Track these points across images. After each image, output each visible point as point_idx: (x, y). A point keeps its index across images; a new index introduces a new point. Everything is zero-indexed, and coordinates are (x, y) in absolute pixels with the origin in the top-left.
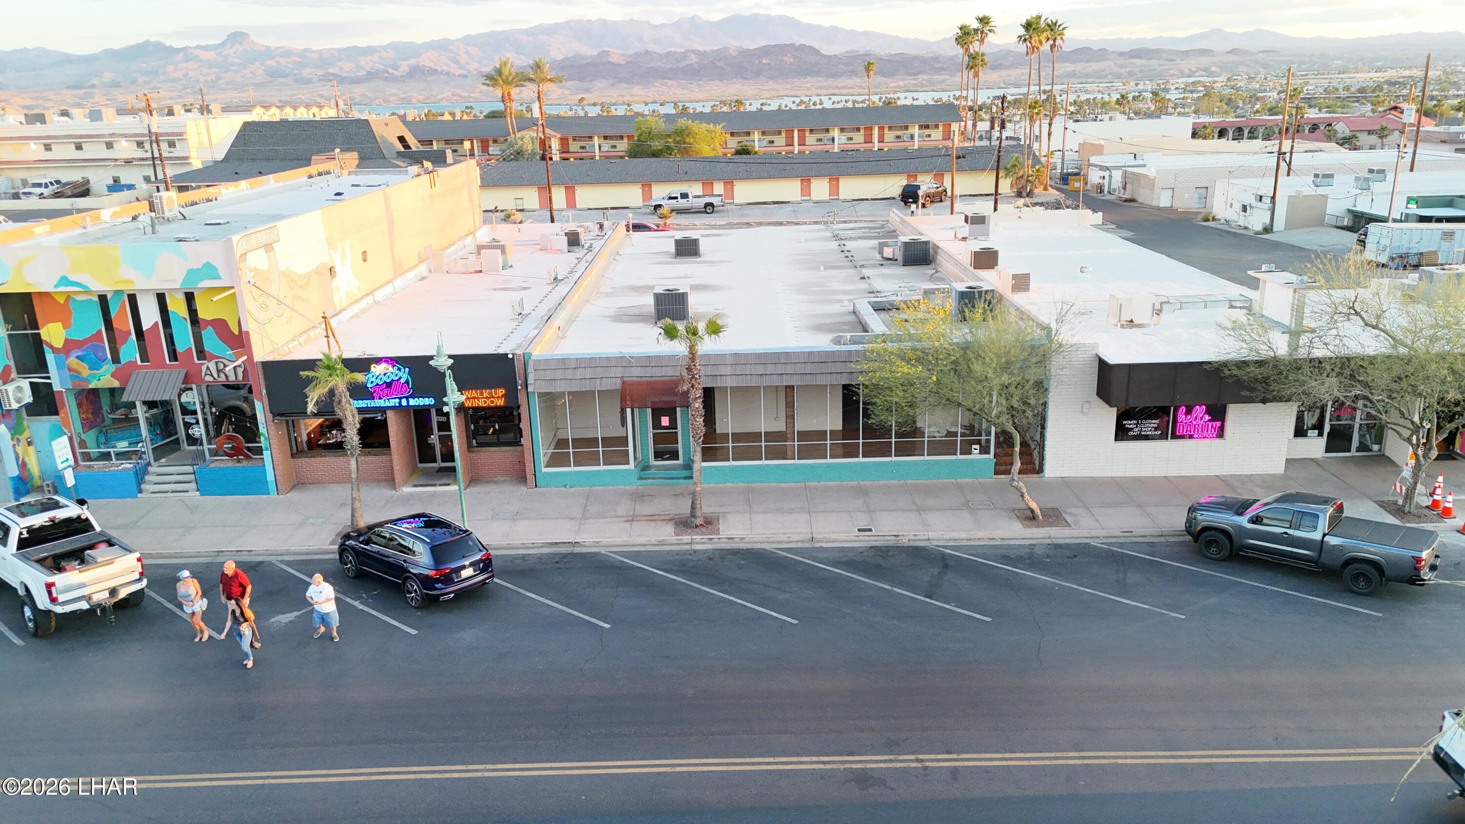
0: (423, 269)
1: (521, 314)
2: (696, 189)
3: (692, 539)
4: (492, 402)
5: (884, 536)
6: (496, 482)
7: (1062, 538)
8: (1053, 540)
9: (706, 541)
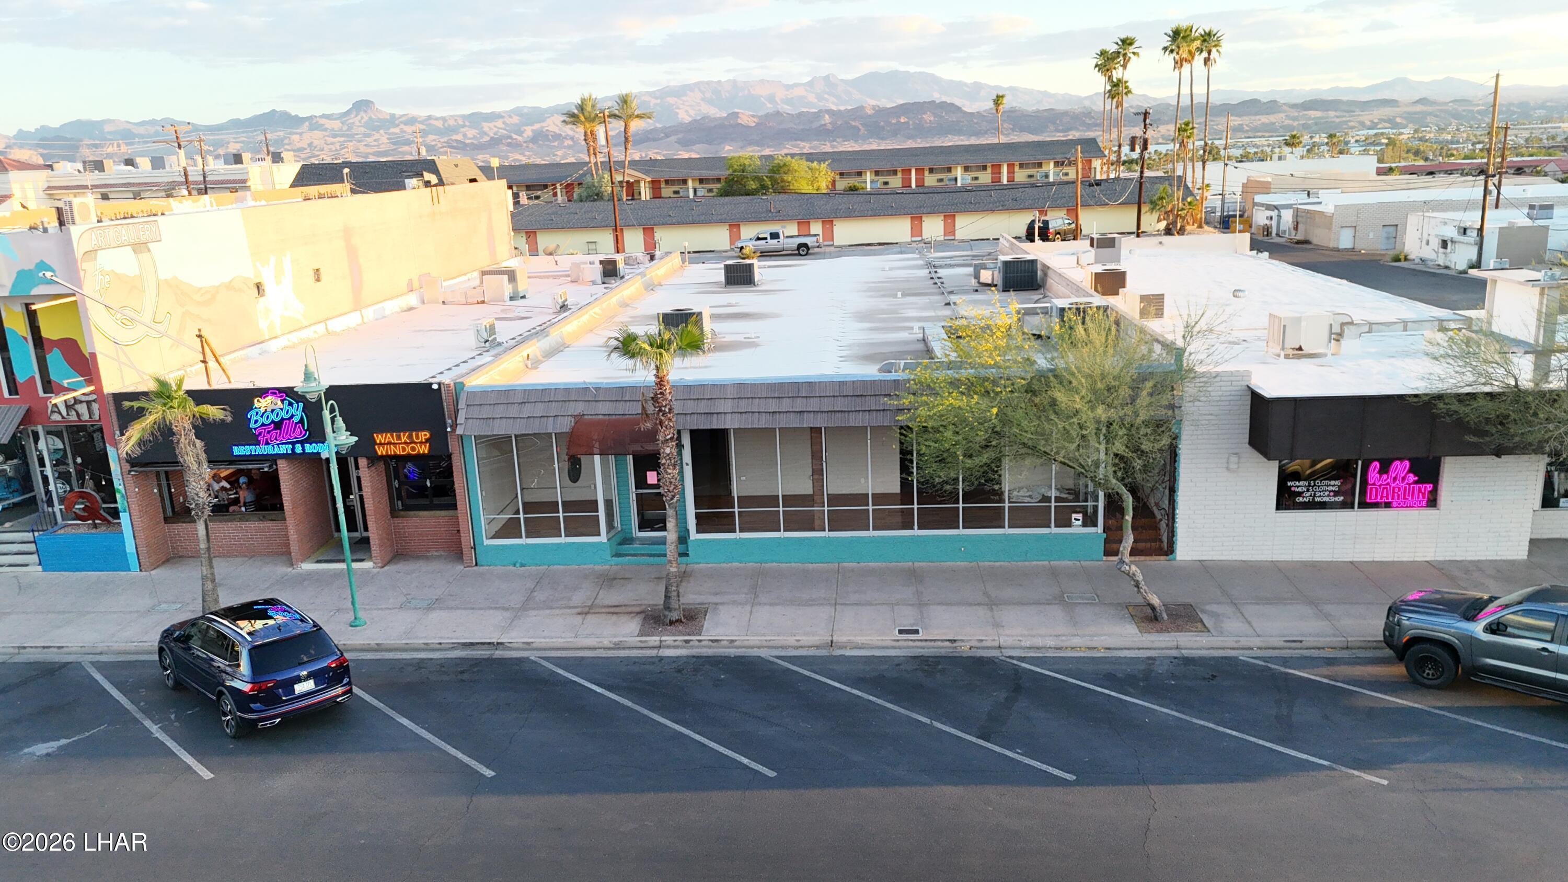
0: (412, 299)
1: (486, 341)
2: (791, 229)
3: (661, 641)
4: (413, 449)
5: (935, 640)
6: (427, 558)
7: (1197, 649)
8: (1183, 651)
9: (680, 644)
